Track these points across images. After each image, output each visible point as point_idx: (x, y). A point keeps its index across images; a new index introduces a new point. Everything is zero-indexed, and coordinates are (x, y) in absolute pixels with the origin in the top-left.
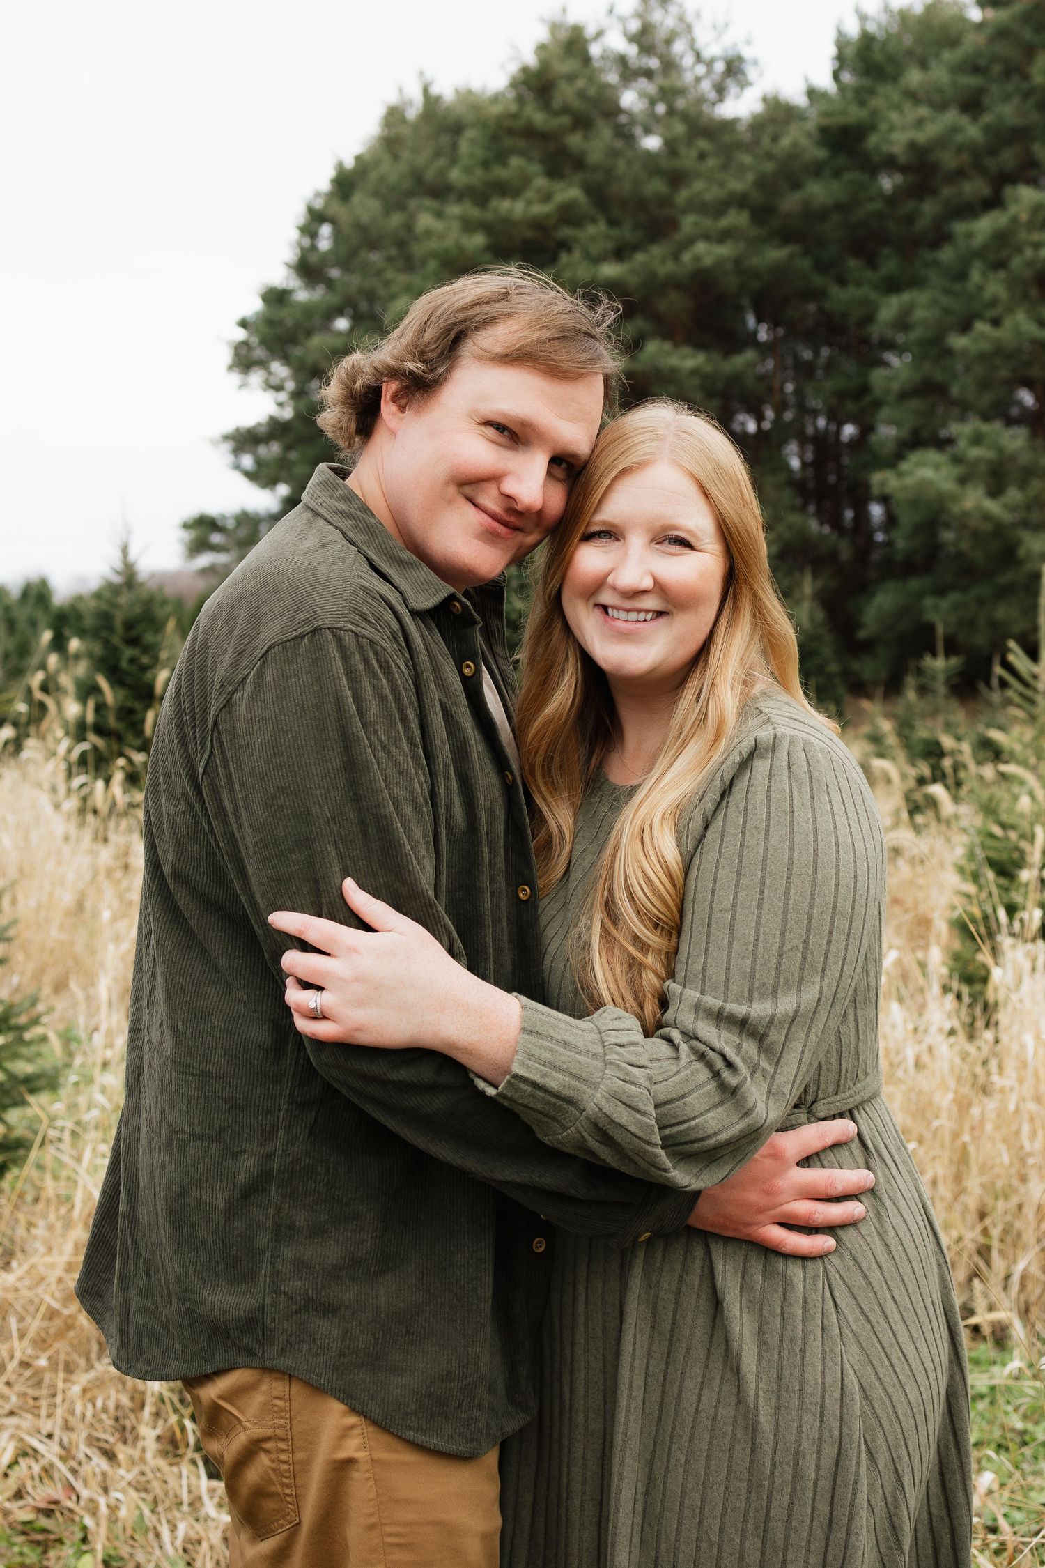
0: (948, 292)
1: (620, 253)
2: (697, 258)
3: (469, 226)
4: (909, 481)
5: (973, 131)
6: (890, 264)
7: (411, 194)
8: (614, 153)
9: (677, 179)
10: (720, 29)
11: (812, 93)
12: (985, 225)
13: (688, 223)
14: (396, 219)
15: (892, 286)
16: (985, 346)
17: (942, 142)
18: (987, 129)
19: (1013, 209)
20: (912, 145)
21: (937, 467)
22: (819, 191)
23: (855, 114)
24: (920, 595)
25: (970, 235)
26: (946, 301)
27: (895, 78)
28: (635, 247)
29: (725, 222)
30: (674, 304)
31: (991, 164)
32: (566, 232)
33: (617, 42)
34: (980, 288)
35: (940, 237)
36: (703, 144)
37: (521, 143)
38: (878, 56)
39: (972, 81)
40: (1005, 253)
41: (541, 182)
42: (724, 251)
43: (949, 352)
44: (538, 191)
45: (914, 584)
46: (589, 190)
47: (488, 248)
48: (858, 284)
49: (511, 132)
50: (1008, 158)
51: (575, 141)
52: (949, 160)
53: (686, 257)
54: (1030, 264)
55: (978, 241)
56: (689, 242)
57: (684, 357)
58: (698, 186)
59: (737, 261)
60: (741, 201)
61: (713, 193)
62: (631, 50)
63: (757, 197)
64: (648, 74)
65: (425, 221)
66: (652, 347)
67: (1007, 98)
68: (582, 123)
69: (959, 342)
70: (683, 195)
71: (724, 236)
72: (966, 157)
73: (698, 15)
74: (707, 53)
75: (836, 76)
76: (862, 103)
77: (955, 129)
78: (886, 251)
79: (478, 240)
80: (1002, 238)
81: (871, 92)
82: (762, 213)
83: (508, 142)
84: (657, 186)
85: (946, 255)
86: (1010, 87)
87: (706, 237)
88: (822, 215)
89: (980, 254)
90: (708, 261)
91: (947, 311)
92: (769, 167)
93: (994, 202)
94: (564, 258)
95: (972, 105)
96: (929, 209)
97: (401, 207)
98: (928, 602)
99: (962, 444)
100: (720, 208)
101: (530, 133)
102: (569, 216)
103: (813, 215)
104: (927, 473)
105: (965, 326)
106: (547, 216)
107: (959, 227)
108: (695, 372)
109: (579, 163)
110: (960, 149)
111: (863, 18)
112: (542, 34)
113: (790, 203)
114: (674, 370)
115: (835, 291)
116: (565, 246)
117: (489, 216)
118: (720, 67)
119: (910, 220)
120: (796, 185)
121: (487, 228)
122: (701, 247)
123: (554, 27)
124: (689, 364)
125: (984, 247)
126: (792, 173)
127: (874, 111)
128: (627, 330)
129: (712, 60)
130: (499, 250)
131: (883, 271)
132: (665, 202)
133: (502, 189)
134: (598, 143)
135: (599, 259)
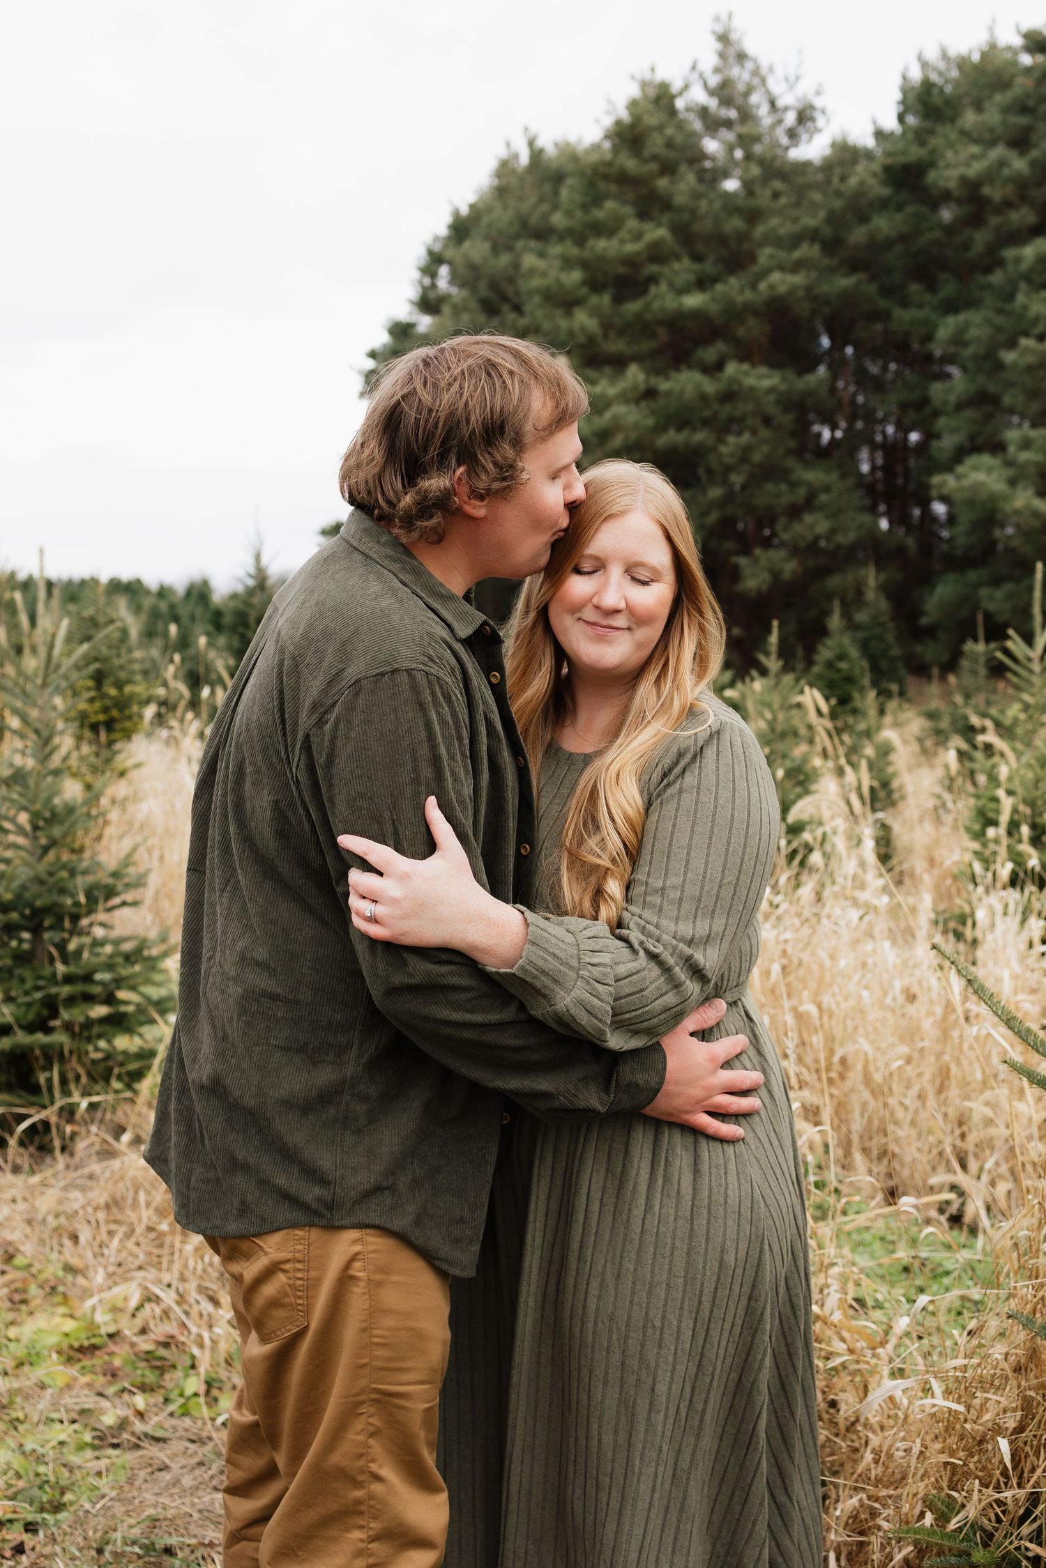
0: (1000, 311)
1: (702, 284)
2: (772, 287)
3: (568, 263)
4: (966, 483)
5: (1019, 164)
6: (948, 288)
7: (517, 236)
8: (697, 196)
9: (753, 216)
10: (793, 82)
11: (880, 134)
13: (765, 255)
14: (505, 260)
15: (951, 307)
16: (1030, 359)
17: (989, 176)
18: (1033, 164)
20: (963, 180)
21: (990, 470)
22: (883, 224)
23: (916, 154)
24: (978, 586)
25: (1018, 260)
26: (999, 320)
27: (953, 120)
28: (715, 280)
29: (797, 254)
30: (752, 329)
32: (653, 268)
33: (698, 95)
34: (1025, 308)
35: (992, 261)
36: (777, 185)
37: (613, 188)
38: (936, 100)
39: (1021, 120)
41: (633, 223)
42: (797, 279)
43: (1000, 366)
44: (630, 231)
45: (972, 576)
46: (676, 229)
47: (585, 282)
48: (920, 306)
49: (606, 177)
51: (663, 183)
52: (994, 192)
53: (763, 286)
55: (1024, 266)
56: (766, 273)
57: (761, 377)
58: (774, 222)
59: (809, 289)
60: (813, 235)
61: (786, 229)
62: (713, 103)
63: (827, 231)
64: (728, 124)
65: (529, 261)
66: (731, 368)
68: (668, 168)
69: (1009, 357)
70: (760, 231)
71: (796, 267)
72: (1010, 189)
73: (771, 69)
74: (781, 101)
75: (901, 118)
76: (922, 143)
77: (1002, 164)
78: (944, 276)
79: (576, 276)
81: (931, 132)
82: (831, 245)
83: (602, 185)
84: (735, 223)
85: (997, 278)
87: (781, 268)
88: (889, 244)
89: (1028, 277)
90: (782, 289)
91: (999, 329)
92: (838, 204)
94: (653, 290)
95: (1020, 142)
96: (981, 239)
97: (509, 248)
98: (984, 592)
99: (1012, 449)
100: (795, 241)
101: (623, 179)
102: (657, 254)
103: (877, 246)
104: (980, 477)
105: (1012, 344)
106: (639, 254)
107: (1009, 253)
108: (771, 390)
109: (666, 204)
110: (1006, 181)
111: (924, 65)
112: (634, 91)
113: (858, 235)
114: (752, 389)
115: (898, 312)
116: (653, 279)
117: (587, 254)
118: (793, 115)
119: (966, 246)
120: (864, 219)
121: (584, 264)
122: (776, 277)
123: (644, 85)
124: (766, 383)
125: (1031, 270)
126: (859, 209)
127: (933, 151)
128: (709, 354)
129: (786, 109)
130: (595, 285)
131: (942, 294)
132: (743, 237)
133: (598, 229)
134: (683, 186)
135: (684, 291)
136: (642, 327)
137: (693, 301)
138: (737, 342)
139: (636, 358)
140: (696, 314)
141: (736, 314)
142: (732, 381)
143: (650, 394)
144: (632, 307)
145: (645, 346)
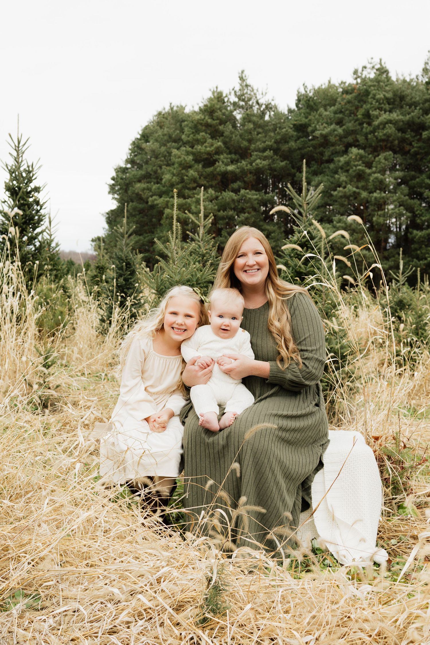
0: (332, 177)
1: (232, 162)
2: (257, 165)
3: (188, 153)
5: (340, 131)
7: (168, 142)
8: (232, 133)
9: (250, 141)
10: (263, 94)
11: (290, 111)
12: (343, 159)
13: (255, 154)
14: (163, 149)
16: (341, 194)
17: (331, 134)
18: (344, 130)
19: (350, 155)
20: (321, 135)
22: (293, 144)
23: (304, 121)
25: (339, 161)
26: (331, 179)
27: (317, 110)
28: (237, 161)
29: (265, 154)
30: (250, 178)
31: (345, 140)
32: (217, 157)
33: (233, 99)
35: (330, 161)
36: (260, 130)
37: (204, 128)
38: (312, 103)
39: (340, 116)
40: (348, 168)
41: (209, 141)
42: (265, 163)
43: (332, 195)
44: (209, 143)
46: (225, 143)
47: (193, 160)
49: (201, 124)
50: (350, 139)
51: (221, 128)
52: (332, 139)
53: (254, 164)
54: (355, 171)
55: (341, 164)
56: (256, 159)
57: (253, 195)
58: (258, 143)
59: (269, 165)
60: (270, 148)
61: (261, 146)
62: (236, 100)
63: (275, 146)
64: (242, 107)
65: (175, 152)
66: (243, 191)
67: (350, 121)
68: (222, 122)
69: (335, 193)
70: (253, 146)
71: (265, 158)
72: (338, 138)
73: (257, 90)
74: (260, 101)
75: (297, 105)
76: (306, 118)
77: (334, 130)
78: (313, 162)
79: (191, 157)
80: (347, 163)
81: (310, 114)
82: (276, 151)
83: (200, 127)
84: (245, 144)
85: (332, 166)
86: (350, 118)
87: (260, 159)
88: (295, 150)
89: (341, 167)
90: (261, 165)
91: (332, 183)
92: (278, 137)
93: (346, 152)
94: (217, 163)
95: (340, 123)
96: (327, 152)
97: (165, 145)
99: (335, 222)
100: (264, 150)
101: (208, 125)
102: (218, 152)
103: (291, 151)
106: (212, 151)
107: (336, 159)
108: (256, 199)
109: (222, 134)
110: (336, 135)
111: (305, 87)
112: (210, 95)
113: (285, 147)
114: (250, 199)
116: (217, 160)
117: (194, 150)
118: (264, 107)
119: (322, 154)
120: (286, 142)
121: (193, 154)
122: (258, 161)
123: (213, 93)
124: (255, 197)
125: (343, 165)
126: (285, 139)
127: (310, 120)
128: (235, 185)
129: (262, 105)
130: (197, 160)
131: (312, 169)
132: (247, 149)
133: (198, 142)
134: (228, 128)
135: (227, 165)
136: (212, 176)
137: (230, 168)
138: (245, 182)
139: (211, 186)
140: (232, 172)
141: (244, 173)
142: (243, 196)
143: (217, 198)
144: (210, 170)
145: (214, 183)
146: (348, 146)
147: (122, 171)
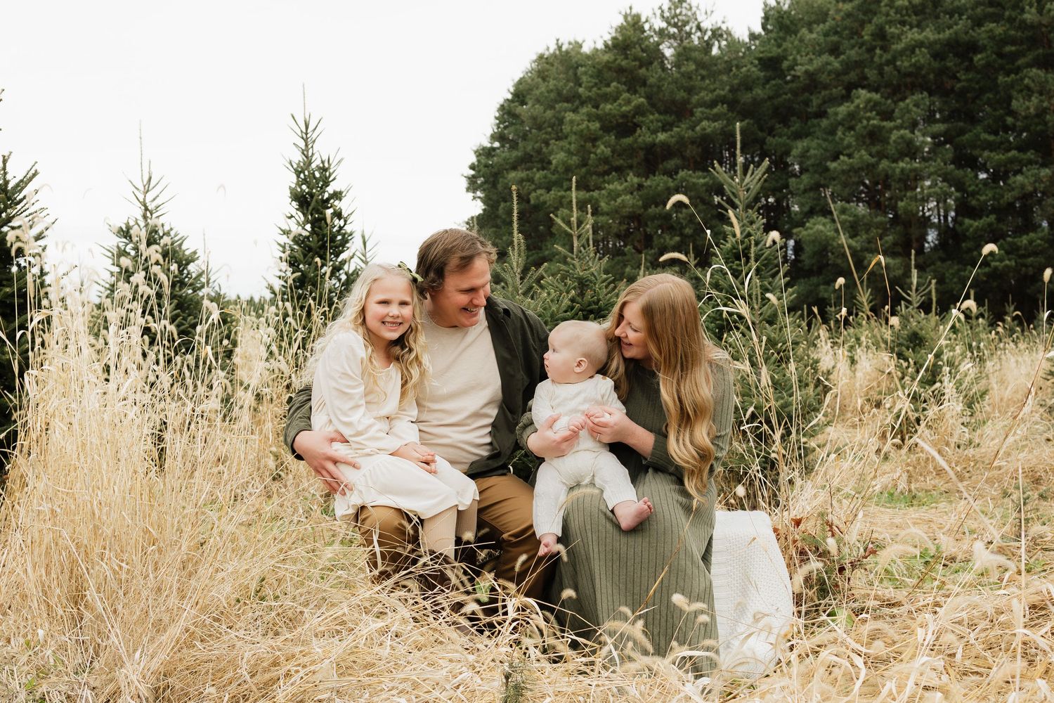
0: (825, 140)
1: (665, 127)
2: (703, 129)
3: (591, 118)
4: (810, 232)
5: (836, 64)
6: (796, 126)
7: (556, 101)
8: (659, 80)
9: (690, 90)
10: (709, 14)
11: (753, 36)
12: (843, 110)
13: (698, 112)
14: (549, 113)
15: (798, 136)
16: (845, 167)
17: (820, 70)
18: (841, 63)
19: (857, 101)
20: (806, 72)
21: (824, 225)
22: (759, 92)
23: (776, 51)
24: (818, 285)
25: (836, 114)
26: (825, 145)
27: (796, 33)
28: (673, 125)
29: (715, 110)
30: (691, 151)
31: (846, 78)
32: (638, 119)
33: (659, 24)
34: (842, 140)
35: (821, 114)
36: (704, 72)
37: (616, 75)
38: (785, 19)
39: (835, 38)
40: (853, 122)
41: (625, 95)
42: (717, 125)
43: (827, 169)
44: (623, 100)
45: (814, 280)
46: (649, 97)
47: (602, 128)
48: (781, 136)
49: (610, 69)
50: (853, 76)
51: (642, 72)
52: (824, 78)
53: (698, 128)
54: (865, 127)
55: (840, 117)
56: (701, 121)
57: (699, 178)
58: (703, 94)
60: (723, 100)
61: (708, 97)
62: (664, 25)
63: (730, 96)
64: (673, 36)
66: (682, 173)
67: (853, 47)
68: (644, 64)
69: (833, 165)
70: (695, 99)
71: (715, 118)
72: (833, 76)
73: (698, 7)
74: (704, 25)
75: (764, 27)
76: (779, 46)
77: (828, 63)
78: (793, 119)
79: (596, 126)
80: (852, 116)
81: (784, 39)
82: (732, 104)
83: (608, 73)
84: (681, 95)
85: (825, 123)
86: (852, 41)
87: (708, 119)
88: (763, 101)
89: (840, 123)
90: (709, 130)
91: (826, 150)
92: (735, 82)
93: (847, 97)
94: (639, 131)
95: (835, 50)
96: (816, 101)
97: (552, 107)
98: (822, 287)
99: (834, 214)
100: (713, 104)
101: (621, 70)
102: (639, 111)
103: (756, 103)
104: (821, 227)
105: (835, 158)
106: (629, 112)
107: (830, 111)
108: (705, 184)
109: (644, 83)
110: (830, 73)
112: (620, 21)
113: (746, 97)
114: (694, 184)
115: (770, 140)
116: (637, 126)
117: (600, 112)
118: (709, 33)
119: (807, 103)
120: (749, 89)
121: (598, 118)
122: (705, 123)
123: (626, 17)
124: (702, 181)
125: (843, 120)
126: (747, 85)
127: (785, 50)
128: (671, 164)
129: (706, 30)
130: (606, 129)
131: (793, 129)
132: (687, 102)
133: (606, 98)
134: (653, 75)
135: (655, 132)
136: (630, 151)
137: (662, 137)
138: (683, 158)
139: (631, 167)
140: (664, 145)
141: (682, 142)
142: (683, 180)
143: (640, 186)
144: (628, 141)
145: (635, 161)
146: (850, 87)
147: (484, 153)
